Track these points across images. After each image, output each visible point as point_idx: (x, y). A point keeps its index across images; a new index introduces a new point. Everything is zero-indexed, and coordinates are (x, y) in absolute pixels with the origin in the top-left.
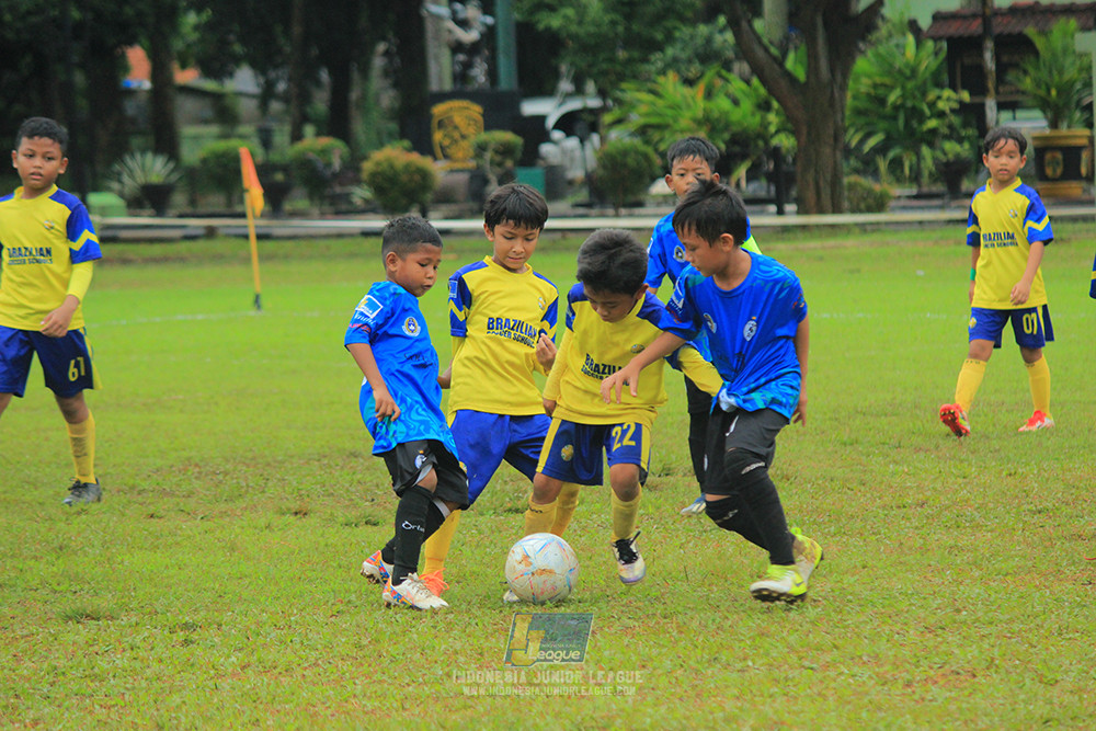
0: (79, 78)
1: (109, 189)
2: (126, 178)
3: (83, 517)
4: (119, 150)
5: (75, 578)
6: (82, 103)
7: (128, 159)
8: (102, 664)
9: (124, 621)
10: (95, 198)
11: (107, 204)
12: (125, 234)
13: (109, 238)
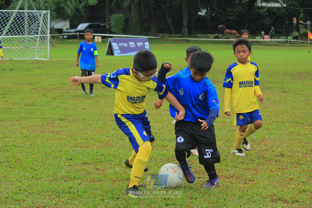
0: (287, 22)
1: (290, 36)
2: (293, 35)
3: (285, 79)
4: (292, 31)
5: (283, 87)
6: (287, 25)
7: (293, 32)
8: (286, 98)
9: (289, 93)
10: (288, 37)
11: (290, 38)
12: (292, 42)
13: (290, 43)
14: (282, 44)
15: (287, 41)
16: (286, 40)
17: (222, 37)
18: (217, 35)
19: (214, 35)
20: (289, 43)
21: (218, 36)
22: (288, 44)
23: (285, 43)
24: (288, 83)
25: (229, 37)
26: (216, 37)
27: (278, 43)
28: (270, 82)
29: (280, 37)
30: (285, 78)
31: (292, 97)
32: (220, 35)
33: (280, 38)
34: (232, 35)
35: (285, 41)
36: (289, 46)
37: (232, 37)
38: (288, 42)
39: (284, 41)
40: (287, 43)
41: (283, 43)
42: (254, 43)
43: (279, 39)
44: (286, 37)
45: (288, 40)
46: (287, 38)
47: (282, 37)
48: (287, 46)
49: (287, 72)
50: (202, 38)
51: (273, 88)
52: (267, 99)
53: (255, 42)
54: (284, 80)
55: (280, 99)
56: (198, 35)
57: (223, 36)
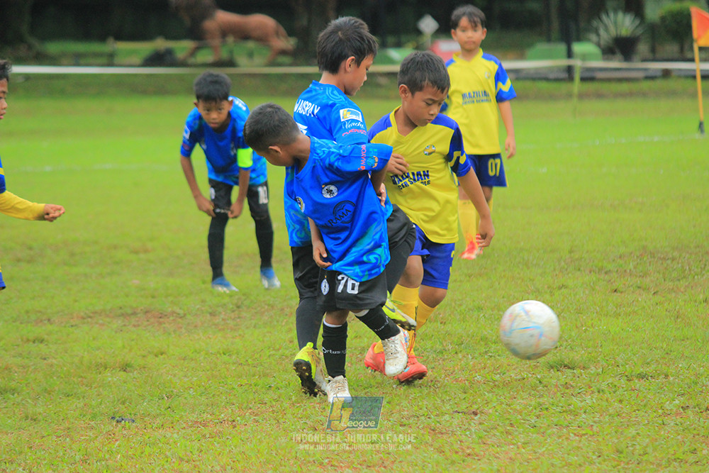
1: (589, 40)
2: (602, 33)
4: (597, 9)
7: (604, 17)
8: (576, 402)
9: (593, 370)
10: (578, 48)
11: (587, 52)
12: (600, 75)
13: (588, 78)
14: (543, 85)
15: (570, 70)
16: (564, 62)
17: (193, 53)
18: (160, 44)
19: (146, 48)
20: (583, 79)
21: (169, 52)
22: (577, 86)
23: (557, 80)
24: (579, 311)
25: (231, 52)
26: (157, 59)
27: (517, 79)
28: (480, 309)
29: (530, 45)
30: (563, 286)
31: (607, 395)
32: (182, 47)
33: (530, 52)
34: (251, 45)
35: (559, 69)
36: (582, 96)
37: (251, 55)
38: (577, 76)
39: (550, 69)
40: (570, 78)
41: (547, 79)
42: (379, 86)
43: (522, 57)
44: (562, 48)
45: (577, 63)
46: (570, 54)
47: (541, 47)
48: (569, 96)
49: (571, 251)
50: (77, 64)
51: (493, 346)
52: (463, 407)
53: (383, 81)
54: (557, 293)
55: (540, 405)
56: (53, 48)
57: (197, 49)
